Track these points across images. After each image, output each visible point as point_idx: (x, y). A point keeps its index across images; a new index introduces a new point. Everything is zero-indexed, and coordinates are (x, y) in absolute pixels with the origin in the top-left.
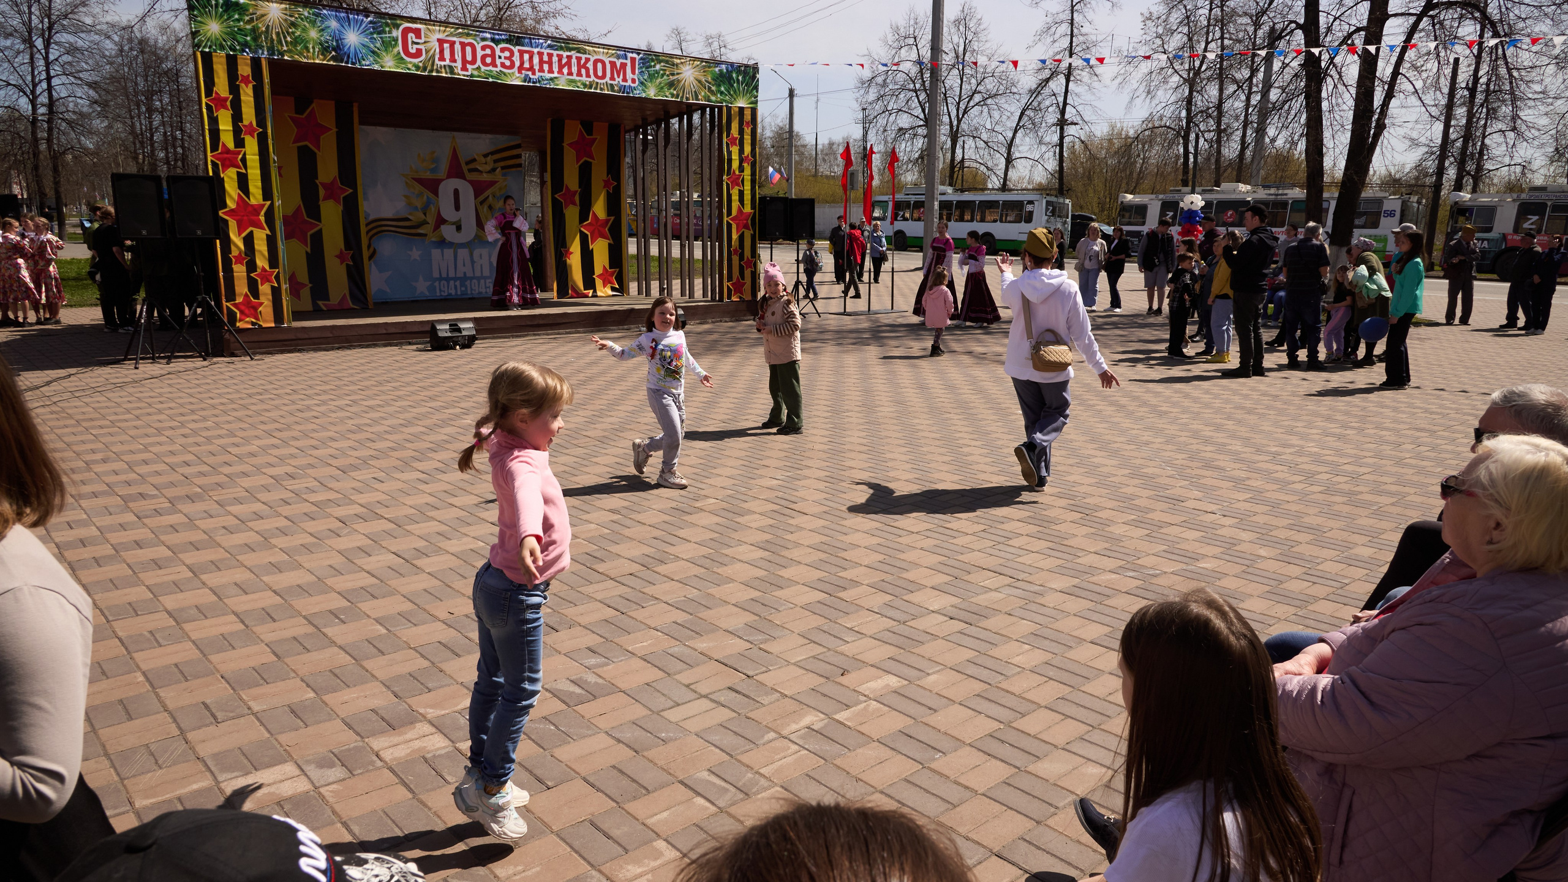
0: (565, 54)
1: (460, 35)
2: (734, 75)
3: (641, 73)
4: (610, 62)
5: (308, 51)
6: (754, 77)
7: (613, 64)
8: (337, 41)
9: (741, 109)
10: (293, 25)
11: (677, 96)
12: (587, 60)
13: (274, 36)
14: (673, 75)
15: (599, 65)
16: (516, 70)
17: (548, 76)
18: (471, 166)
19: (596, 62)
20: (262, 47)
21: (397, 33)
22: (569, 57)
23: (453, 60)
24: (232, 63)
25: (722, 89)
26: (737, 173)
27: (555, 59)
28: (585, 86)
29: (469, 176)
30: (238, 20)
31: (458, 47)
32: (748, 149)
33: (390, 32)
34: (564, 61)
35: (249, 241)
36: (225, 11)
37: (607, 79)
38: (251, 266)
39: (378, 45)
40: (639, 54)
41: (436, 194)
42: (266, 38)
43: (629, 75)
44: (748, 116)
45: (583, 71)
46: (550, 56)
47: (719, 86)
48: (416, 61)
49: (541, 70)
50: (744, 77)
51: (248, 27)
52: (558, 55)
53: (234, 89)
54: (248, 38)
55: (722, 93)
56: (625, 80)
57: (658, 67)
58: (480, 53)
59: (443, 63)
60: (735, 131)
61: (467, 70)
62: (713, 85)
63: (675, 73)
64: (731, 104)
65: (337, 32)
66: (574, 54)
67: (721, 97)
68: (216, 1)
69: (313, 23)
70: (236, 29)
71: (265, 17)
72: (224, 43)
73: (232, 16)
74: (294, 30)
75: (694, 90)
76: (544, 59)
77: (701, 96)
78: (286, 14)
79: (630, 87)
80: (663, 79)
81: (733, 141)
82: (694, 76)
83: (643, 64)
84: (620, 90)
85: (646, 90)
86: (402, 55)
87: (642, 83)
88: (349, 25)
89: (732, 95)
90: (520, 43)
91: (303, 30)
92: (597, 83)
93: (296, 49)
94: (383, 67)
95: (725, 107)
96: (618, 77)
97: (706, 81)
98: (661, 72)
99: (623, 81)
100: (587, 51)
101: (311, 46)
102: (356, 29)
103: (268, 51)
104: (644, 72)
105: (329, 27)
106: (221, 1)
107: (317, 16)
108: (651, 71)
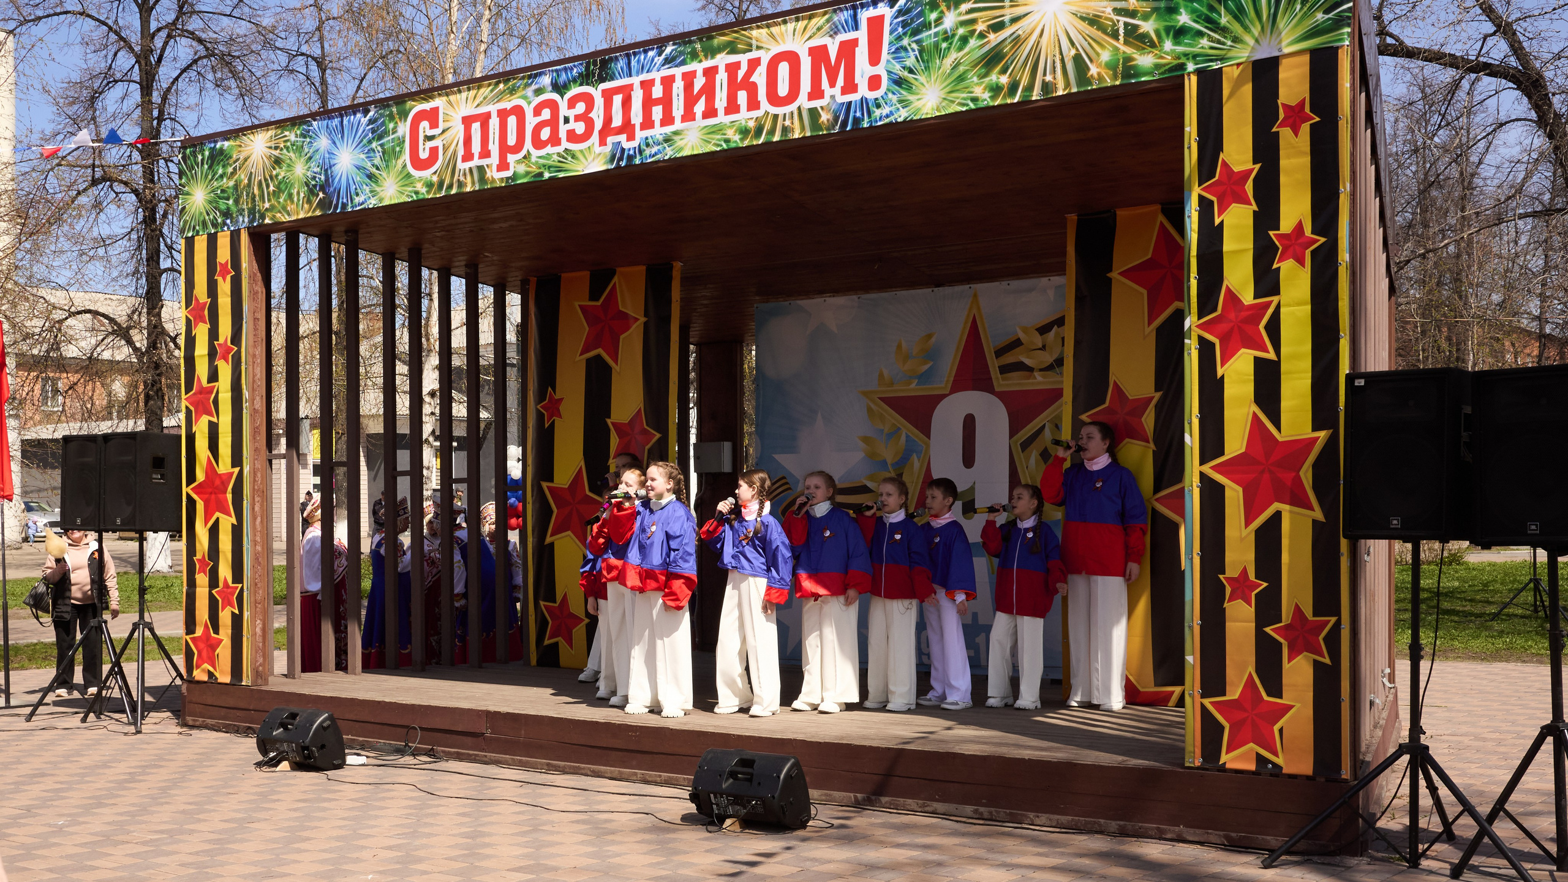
0: (701, 67)
1: (499, 98)
3: (899, 51)
4: (812, 51)
5: (292, 202)
7: (819, 56)
8: (326, 171)
9: (1266, 72)
11: (1013, 88)
12: (754, 64)
13: (256, 191)
14: (998, 27)
15: (783, 70)
16: (595, 137)
17: (658, 131)
18: (1009, 358)
19: (774, 64)
20: (242, 212)
21: (404, 129)
22: (710, 74)
23: (485, 153)
24: (212, 247)
25: (1184, 18)
26: (1248, 297)
27: (678, 87)
28: (744, 132)
29: (1001, 383)
30: (222, 176)
31: (494, 123)
32: (1295, 208)
33: (394, 130)
34: (699, 82)
35: (214, 536)
36: (210, 167)
37: (803, 101)
38: (214, 578)
39: (377, 161)
42: (248, 195)
43: (863, 68)
44: (1294, 88)
45: (742, 97)
46: (668, 83)
47: (1172, 10)
48: (427, 174)
49: (647, 123)
51: (231, 183)
52: (684, 76)
53: (212, 289)
54: (231, 202)
55: (1179, 33)
56: (850, 86)
57: (950, 20)
58: (531, 121)
59: (468, 165)
61: (507, 167)
62: (1146, 17)
63: (1007, 19)
64: (1222, 59)
65: (327, 155)
66: (722, 60)
67: (1180, 49)
68: (203, 155)
69: (299, 149)
70: (219, 192)
71: (249, 160)
72: (207, 218)
73: (216, 173)
74: (278, 170)
75: (1073, 52)
76: (654, 96)
77: (1099, 66)
78: (270, 148)
79: (864, 101)
80: (966, 50)
81: (1231, 190)
82: (1074, 9)
83: (904, 24)
84: (836, 118)
85: (911, 97)
86: (410, 168)
87: (899, 82)
88: (342, 137)
89: (1224, 30)
90: (607, 74)
91: (289, 166)
92: (776, 117)
93: (279, 202)
94: (381, 200)
95: (1194, 78)
96: (832, 84)
97: (1118, 11)
98: (961, 31)
99: (845, 91)
100: (754, 42)
101: (296, 190)
102: (350, 142)
103: (249, 217)
104: (905, 49)
105: (317, 150)
106: (207, 153)
107: (305, 137)
108: (928, 37)
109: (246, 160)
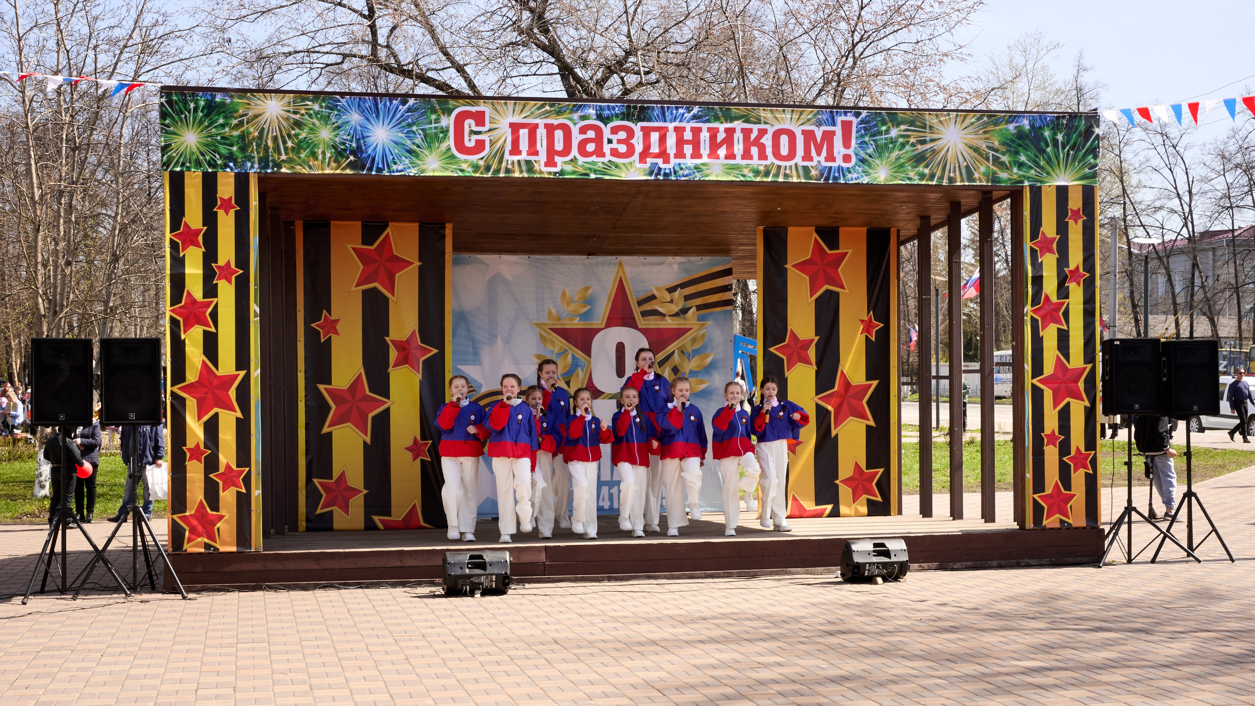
0: (722, 127)
1: (547, 115)
2: (1047, 133)
3: (862, 145)
4: (804, 132)
5: (317, 159)
6: (1089, 132)
7: (809, 136)
8: (358, 140)
9: (1062, 193)
10: (298, 124)
11: (932, 177)
12: (762, 133)
13: (270, 143)
14: (923, 142)
15: (784, 140)
16: (636, 156)
17: (689, 162)
19: (777, 135)
20: (250, 159)
21: (448, 122)
22: (730, 132)
23: (533, 151)
24: (210, 184)
25: (1023, 158)
26: (1054, 299)
27: (705, 136)
28: (757, 173)
30: (223, 126)
31: (541, 133)
32: (1076, 258)
33: (437, 121)
34: (721, 136)
35: (212, 428)
36: (206, 116)
37: (798, 159)
38: (211, 464)
39: (418, 141)
40: (857, 115)
41: (588, 353)
42: (258, 146)
43: (839, 149)
44: (1075, 202)
45: (754, 151)
46: (696, 132)
47: (1017, 153)
48: (474, 158)
49: (680, 154)
50: (1068, 136)
51: (236, 133)
52: (709, 129)
53: (210, 219)
54: (235, 148)
55: (1021, 165)
56: (831, 157)
57: (894, 133)
58: (576, 138)
59: (516, 158)
60: (1049, 227)
61: (555, 165)
62: (1003, 154)
63: (928, 139)
64: (1041, 182)
65: (359, 128)
66: (738, 125)
67: (1021, 173)
68: (196, 103)
69: (326, 119)
70: (219, 138)
71: (260, 118)
72: (201, 158)
73: (216, 121)
74: (297, 131)
75: (965, 164)
76: (685, 138)
77: (979, 173)
78: (288, 111)
79: (840, 169)
80: (904, 151)
81: (1046, 246)
82: (966, 141)
83: (865, 129)
84: (822, 175)
85: (871, 171)
86: (454, 151)
87: (863, 161)
88: (378, 116)
89: (1042, 168)
90: (645, 117)
91: (311, 129)
92: (779, 167)
93: (300, 158)
94: (423, 171)
95: (1028, 188)
96: (819, 154)
97: (989, 148)
98: (901, 140)
99: (827, 160)
100: (762, 119)
101: (320, 151)
102: (386, 122)
103: (259, 164)
104: (866, 143)
105: (347, 122)
106: (202, 103)
107: (332, 109)
108: (882, 139)
109: (256, 116)
